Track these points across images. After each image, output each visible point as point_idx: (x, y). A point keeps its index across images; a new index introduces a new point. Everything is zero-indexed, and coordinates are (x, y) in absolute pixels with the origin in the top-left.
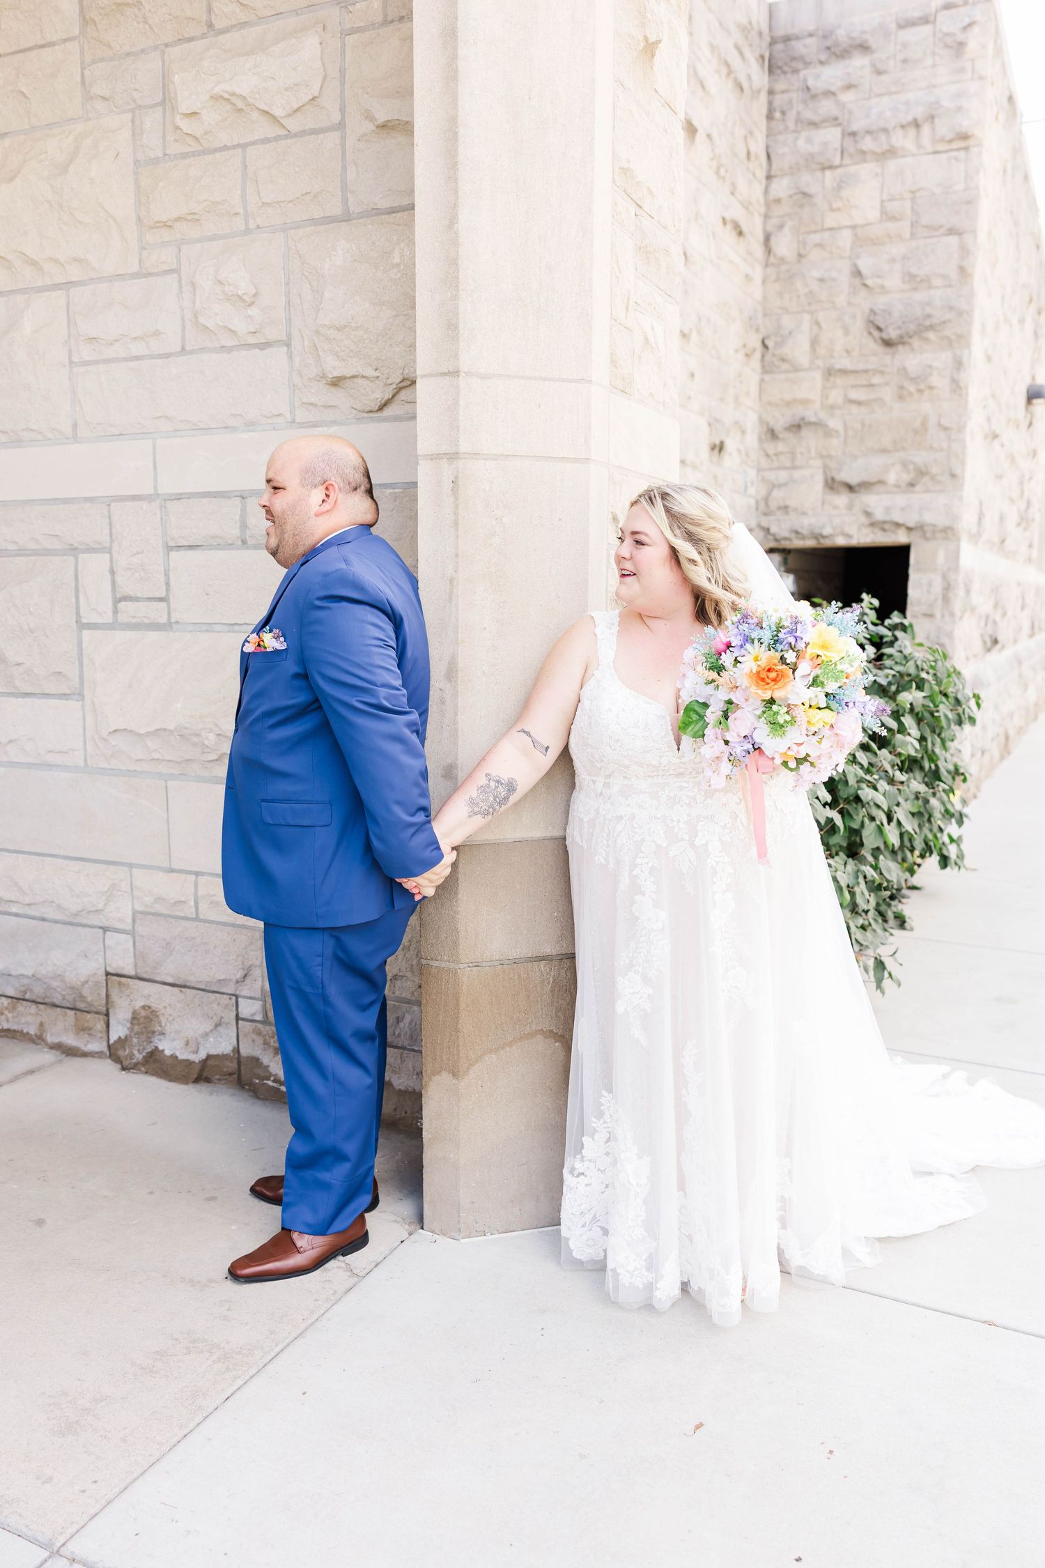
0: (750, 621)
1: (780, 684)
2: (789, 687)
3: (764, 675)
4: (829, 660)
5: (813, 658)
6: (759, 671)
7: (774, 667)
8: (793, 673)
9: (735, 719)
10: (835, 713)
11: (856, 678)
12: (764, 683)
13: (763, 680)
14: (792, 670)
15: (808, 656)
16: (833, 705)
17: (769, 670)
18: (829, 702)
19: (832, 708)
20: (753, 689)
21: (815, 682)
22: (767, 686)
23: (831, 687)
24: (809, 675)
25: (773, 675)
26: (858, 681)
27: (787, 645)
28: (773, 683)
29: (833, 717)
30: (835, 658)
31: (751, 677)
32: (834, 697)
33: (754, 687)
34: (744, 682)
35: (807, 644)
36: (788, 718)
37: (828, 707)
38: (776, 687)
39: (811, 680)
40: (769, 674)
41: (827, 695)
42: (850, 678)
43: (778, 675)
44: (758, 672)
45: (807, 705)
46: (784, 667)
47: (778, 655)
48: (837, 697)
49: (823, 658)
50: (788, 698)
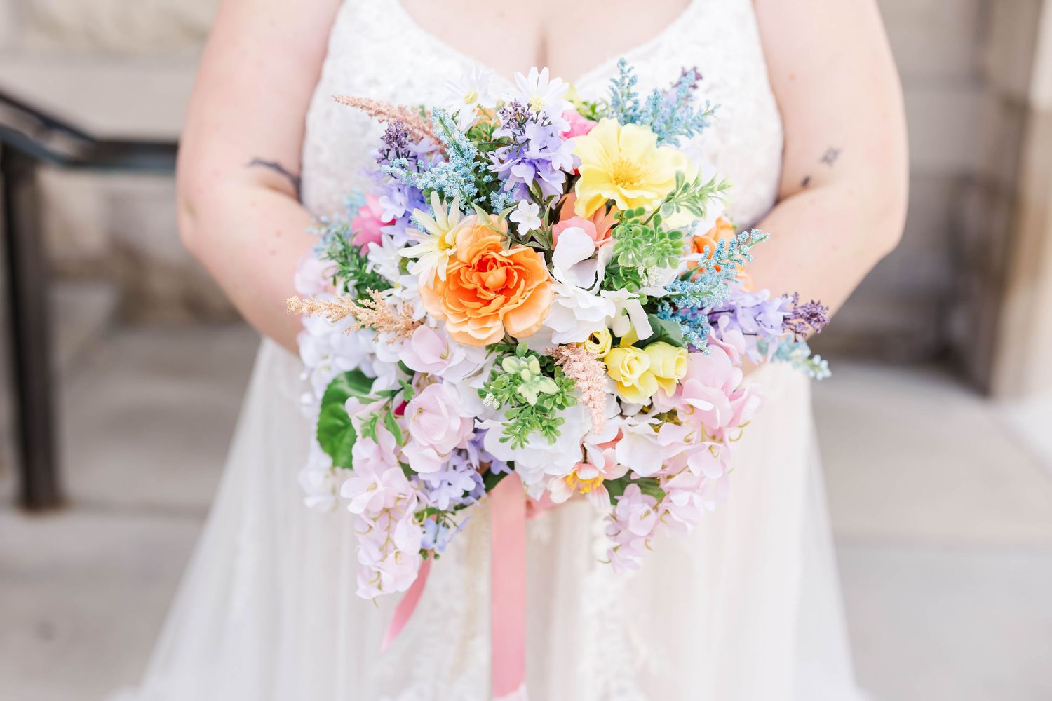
0: (414, 149)
1: (517, 299)
2: (546, 299)
3: (471, 282)
4: (634, 208)
5: (596, 213)
6: (458, 273)
7: (493, 254)
8: (548, 261)
9: (421, 411)
10: (684, 350)
11: (722, 246)
12: (478, 304)
13: (473, 295)
14: (542, 254)
15: (580, 209)
16: (675, 328)
17: (483, 265)
18: (662, 323)
19: (672, 336)
20: (452, 326)
21: (614, 277)
22: (485, 311)
23: (659, 281)
24: (593, 258)
25: (496, 276)
26: (726, 253)
27: (517, 191)
28: (501, 298)
29: (678, 361)
30: (650, 200)
31: (442, 294)
32: (672, 305)
33: (453, 319)
34: (427, 307)
35: (572, 179)
36: (549, 386)
37: (659, 337)
38: (508, 307)
39: (602, 273)
40: (483, 274)
41: (652, 306)
42: (706, 248)
43: (508, 273)
44: (455, 277)
45: (606, 340)
46: (521, 248)
47: (498, 222)
48: (680, 305)
49: (621, 206)
50: (552, 331)
